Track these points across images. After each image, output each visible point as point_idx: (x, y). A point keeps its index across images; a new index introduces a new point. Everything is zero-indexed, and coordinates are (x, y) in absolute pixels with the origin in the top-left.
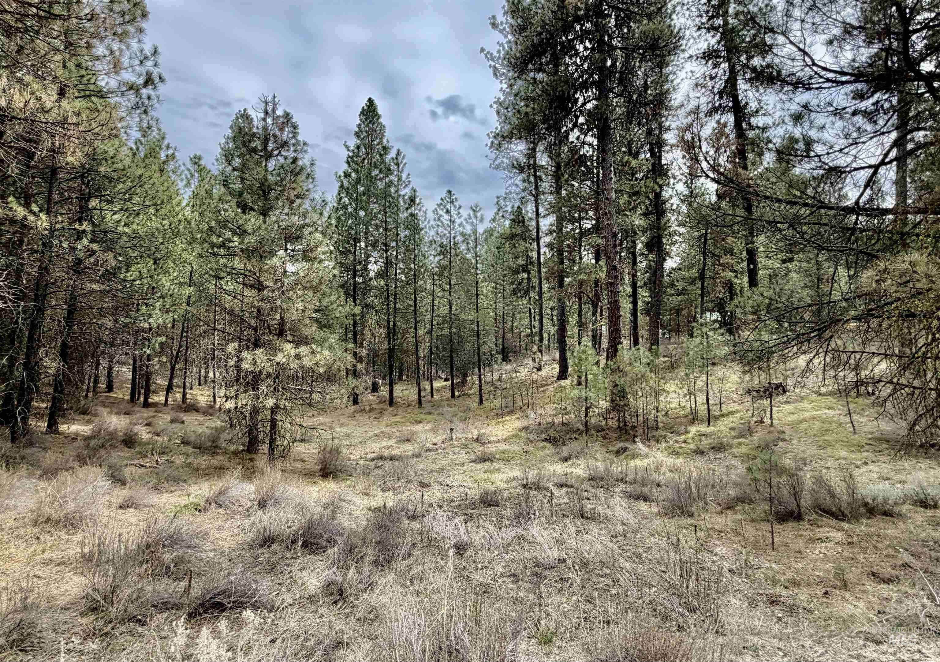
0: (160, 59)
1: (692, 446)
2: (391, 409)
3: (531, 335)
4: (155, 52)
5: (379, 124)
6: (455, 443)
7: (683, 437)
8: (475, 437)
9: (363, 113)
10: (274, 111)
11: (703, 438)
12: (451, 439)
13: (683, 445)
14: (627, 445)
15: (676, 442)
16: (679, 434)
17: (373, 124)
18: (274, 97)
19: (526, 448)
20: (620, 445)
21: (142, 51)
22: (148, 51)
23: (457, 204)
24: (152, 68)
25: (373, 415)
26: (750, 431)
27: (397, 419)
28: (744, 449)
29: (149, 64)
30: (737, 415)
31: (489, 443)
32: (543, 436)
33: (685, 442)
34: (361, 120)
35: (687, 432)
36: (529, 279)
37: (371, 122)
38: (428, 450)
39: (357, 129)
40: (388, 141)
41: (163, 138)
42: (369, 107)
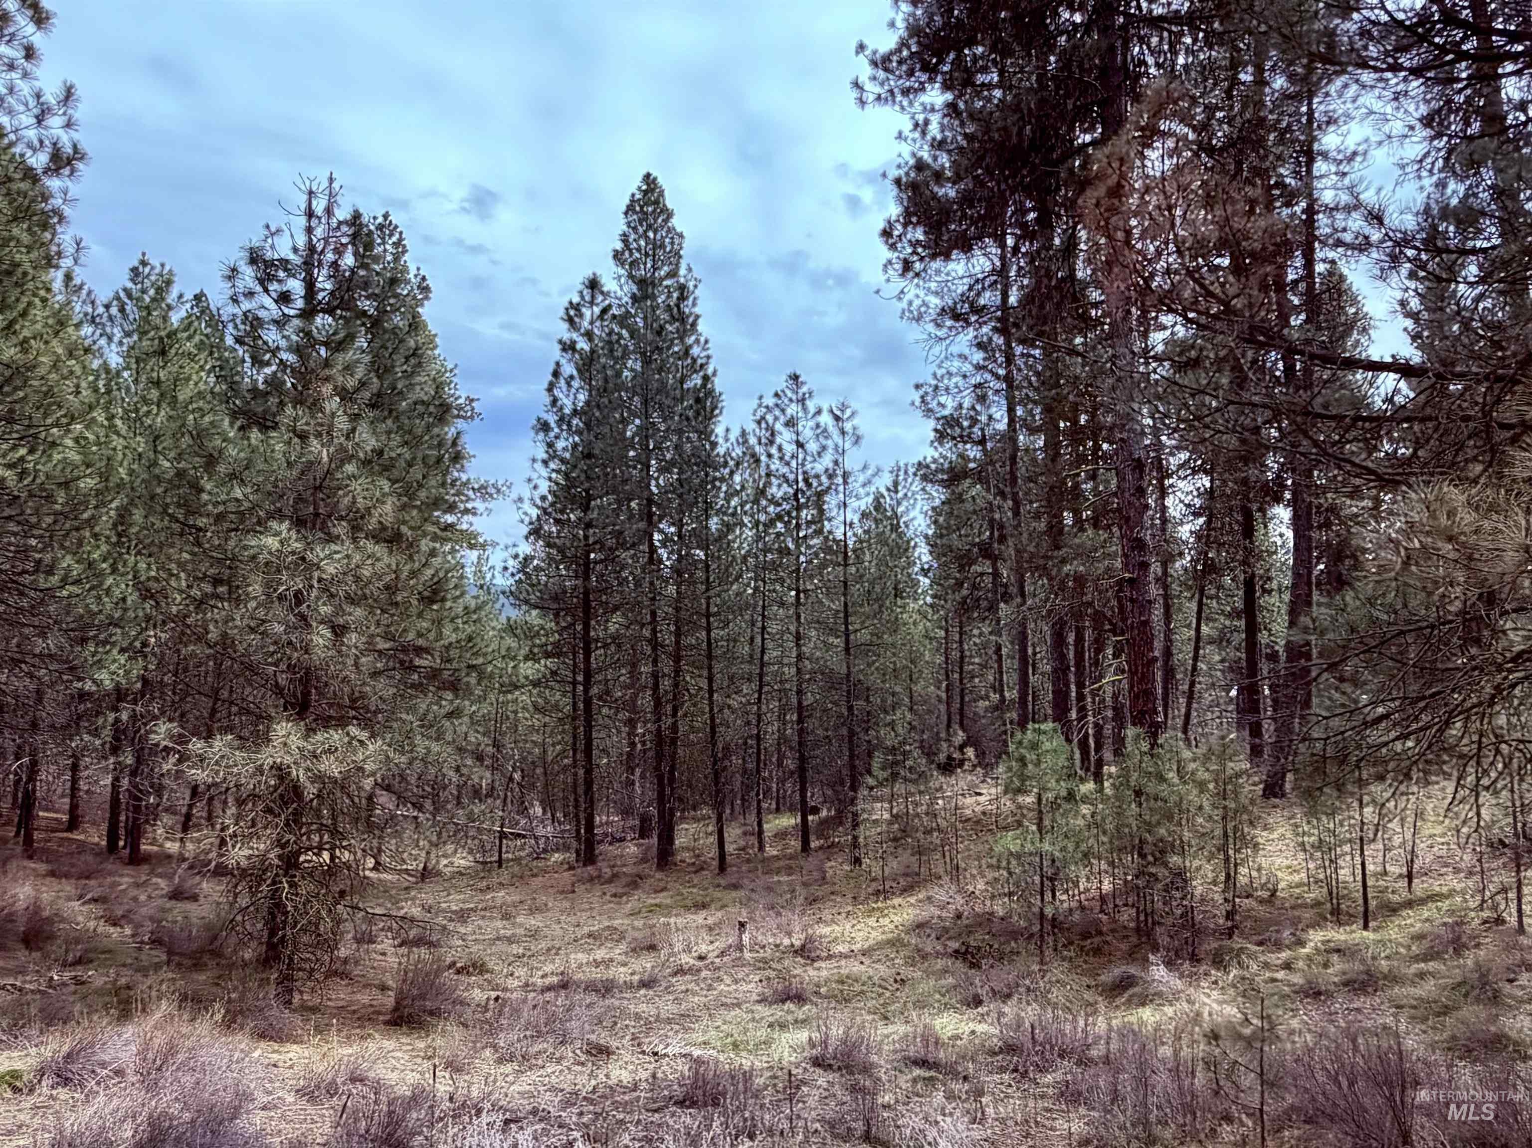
0: (79, 113)
1: (1297, 979)
2: (659, 875)
3: (1001, 706)
4: (68, 94)
5: (669, 231)
6: (747, 955)
7: (1285, 955)
8: (798, 943)
9: (630, 209)
10: (329, 211)
11: (1335, 958)
12: (740, 947)
13: (1280, 975)
14: (1133, 970)
15: (1266, 965)
16: (1278, 946)
17: (655, 232)
18: (331, 180)
19: (907, 972)
20: (1117, 971)
21: (38, 96)
22: (52, 94)
23: (811, 405)
24: (61, 132)
25: (611, 889)
26: (1458, 946)
27: (663, 898)
28: (1427, 989)
29: (55, 122)
30: (1445, 905)
31: (830, 957)
32: (955, 945)
33: (1287, 966)
34: (629, 224)
35: (1301, 943)
36: (996, 574)
37: (650, 227)
38: (680, 971)
39: (619, 246)
40: (690, 270)
41: (169, 283)
42: (645, 193)
